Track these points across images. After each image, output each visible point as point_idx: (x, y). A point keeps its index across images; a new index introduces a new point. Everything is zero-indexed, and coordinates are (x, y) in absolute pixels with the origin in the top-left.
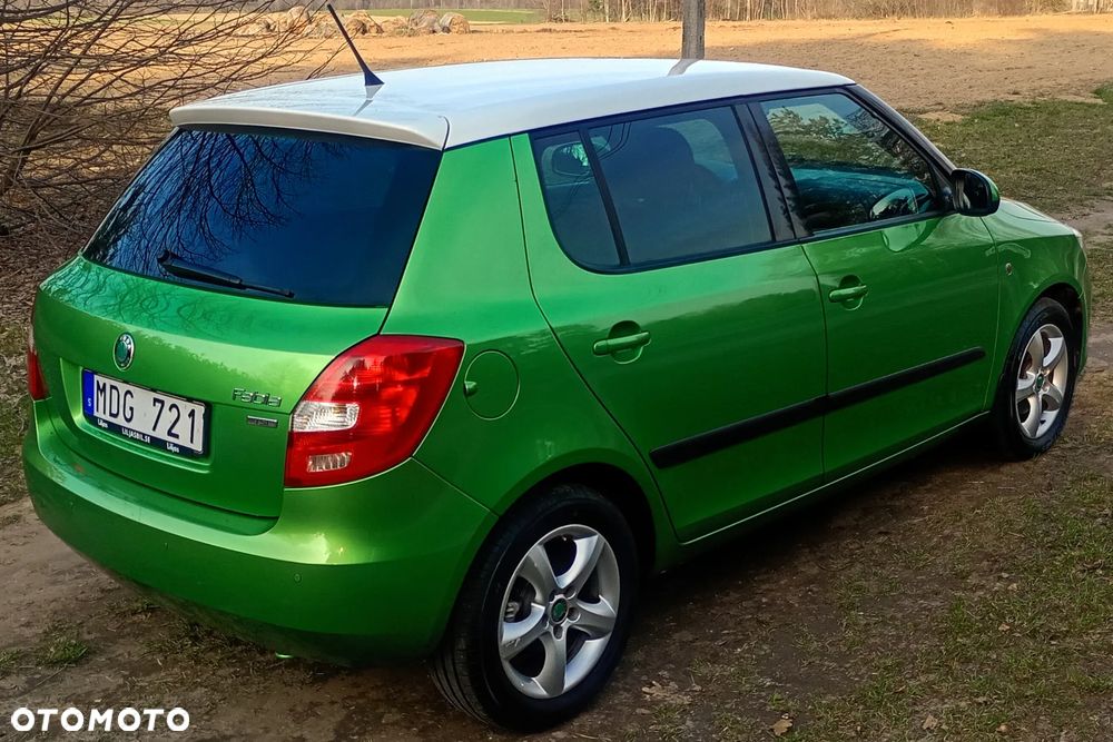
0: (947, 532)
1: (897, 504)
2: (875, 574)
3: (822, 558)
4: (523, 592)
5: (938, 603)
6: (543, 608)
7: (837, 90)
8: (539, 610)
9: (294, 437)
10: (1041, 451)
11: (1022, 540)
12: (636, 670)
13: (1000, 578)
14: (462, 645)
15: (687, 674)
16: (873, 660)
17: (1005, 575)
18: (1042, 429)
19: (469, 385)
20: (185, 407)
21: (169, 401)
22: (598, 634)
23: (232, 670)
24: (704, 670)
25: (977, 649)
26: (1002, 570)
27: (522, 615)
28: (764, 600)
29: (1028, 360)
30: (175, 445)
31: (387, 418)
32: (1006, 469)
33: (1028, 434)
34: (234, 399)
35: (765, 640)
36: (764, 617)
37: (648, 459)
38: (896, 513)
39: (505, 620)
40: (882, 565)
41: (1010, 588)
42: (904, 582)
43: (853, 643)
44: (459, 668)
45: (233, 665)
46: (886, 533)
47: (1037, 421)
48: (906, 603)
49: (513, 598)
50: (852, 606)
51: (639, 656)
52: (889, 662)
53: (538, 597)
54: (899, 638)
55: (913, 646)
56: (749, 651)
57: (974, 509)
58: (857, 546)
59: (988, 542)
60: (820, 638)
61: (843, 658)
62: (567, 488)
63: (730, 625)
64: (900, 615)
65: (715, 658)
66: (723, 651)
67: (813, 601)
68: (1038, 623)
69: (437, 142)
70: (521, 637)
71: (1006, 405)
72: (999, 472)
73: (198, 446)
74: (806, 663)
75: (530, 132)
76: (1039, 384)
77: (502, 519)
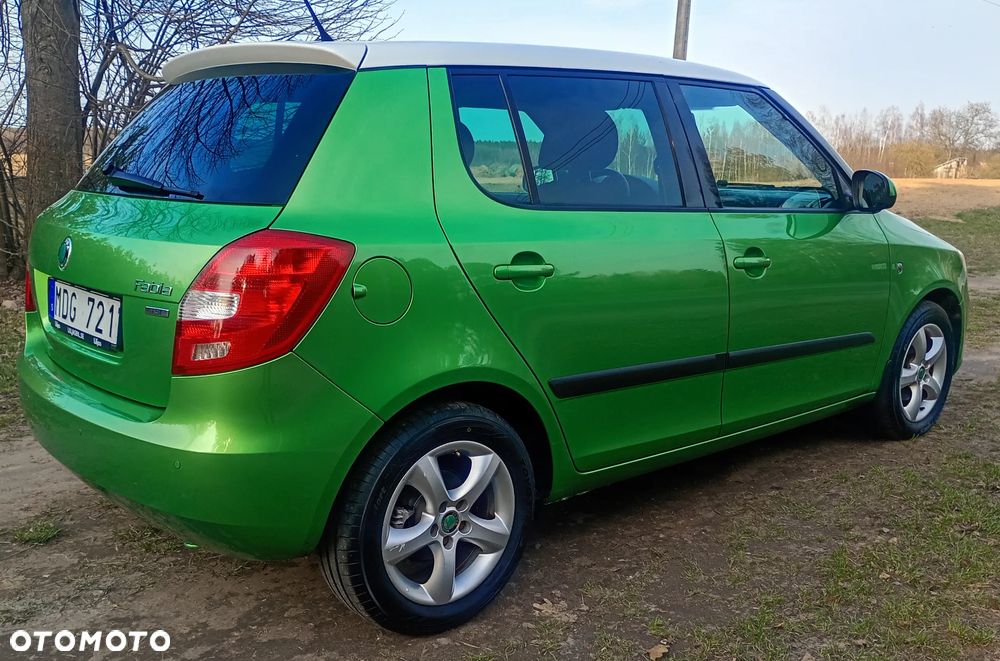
0: (833, 491)
1: (790, 466)
2: (765, 521)
3: (718, 506)
4: (411, 499)
5: (822, 550)
6: (433, 518)
7: (753, 90)
8: (429, 518)
9: (181, 325)
10: (921, 433)
11: (902, 502)
12: (532, 587)
13: (881, 532)
14: (343, 544)
15: (578, 595)
16: (755, 595)
17: (886, 530)
18: (921, 415)
19: (359, 289)
20: (108, 303)
21: (98, 299)
22: (492, 549)
23: (174, 559)
24: (595, 593)
25: (857, 594)
26: (884, 525)
27: (411, 523)
28: (661, 536)
29: (912, 356)
30: (99, 340)
31: (273, 313)
32: (888, 445)
33: (909, 416)
34: (136, 290)
35: (656, 571)
36: (659, 550)
37: (547, 388)
38: (786, 473)
39: (392, 525)
40: (773, 516)
41: (891, 541)
42: (791, 529)
43: (738, 579)
44: (342, 567)
45: (177, 555)
46: (777, 489)
47: (916, 407)
48: (792, 547)
49: (399, 504)
50: (741, 546)
51: (536, 575)
52: (770, 599)
53: (430, 507)
54: (782, 578)
55: (795, 586)
56: (641, 579)
57: (858, 474)
58: (751, 497)
59: (870, 501)
60: (707, 572)
61: (727, 591)
62: (463, 405)
63: (627, 554)
64: (784, 558)
65: (606, 583)
66: (615, 577)
67: (706, 540)
68: (918, 574)
69: (354, 64)
70: (406, 543)
71: (890, 392)
72: (882, 448)
73: (114, 340)
74: (691, 593)
75: (448, 67)
76: (921, 375)
77: (387, 424)
